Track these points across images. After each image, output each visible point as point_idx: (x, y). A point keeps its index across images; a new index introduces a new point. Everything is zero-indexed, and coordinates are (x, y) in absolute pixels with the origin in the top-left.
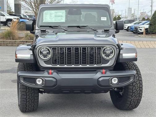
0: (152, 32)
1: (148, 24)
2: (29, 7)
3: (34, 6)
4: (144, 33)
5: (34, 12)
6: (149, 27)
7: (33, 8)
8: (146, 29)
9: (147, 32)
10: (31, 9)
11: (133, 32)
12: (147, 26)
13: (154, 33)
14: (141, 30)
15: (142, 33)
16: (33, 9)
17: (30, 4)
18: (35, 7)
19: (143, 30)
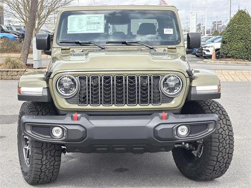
0: (227, 54)
1: (220, 42)
2: (14, 12)
3: (22, 10)
4: (214, 57)
5: (23, 21)
6: (222, 46)
7: (21, 13)
8: (217, 50)
9: (219, 55)
10: (17, 15)
11: (197, 55)
12: (218, 45)
13: (229, 57)
14: (208, 51)
15: (210, 57)
16: (22, 16)
17: (16, 7)
18: (24, 11)
19: (212, 52)
